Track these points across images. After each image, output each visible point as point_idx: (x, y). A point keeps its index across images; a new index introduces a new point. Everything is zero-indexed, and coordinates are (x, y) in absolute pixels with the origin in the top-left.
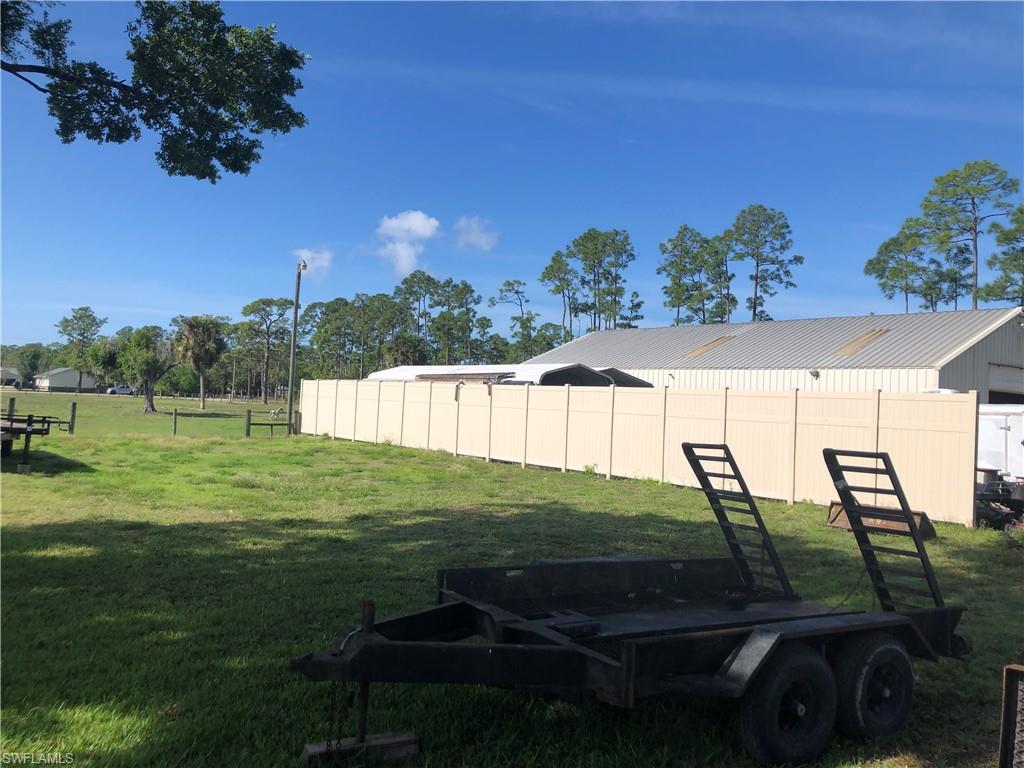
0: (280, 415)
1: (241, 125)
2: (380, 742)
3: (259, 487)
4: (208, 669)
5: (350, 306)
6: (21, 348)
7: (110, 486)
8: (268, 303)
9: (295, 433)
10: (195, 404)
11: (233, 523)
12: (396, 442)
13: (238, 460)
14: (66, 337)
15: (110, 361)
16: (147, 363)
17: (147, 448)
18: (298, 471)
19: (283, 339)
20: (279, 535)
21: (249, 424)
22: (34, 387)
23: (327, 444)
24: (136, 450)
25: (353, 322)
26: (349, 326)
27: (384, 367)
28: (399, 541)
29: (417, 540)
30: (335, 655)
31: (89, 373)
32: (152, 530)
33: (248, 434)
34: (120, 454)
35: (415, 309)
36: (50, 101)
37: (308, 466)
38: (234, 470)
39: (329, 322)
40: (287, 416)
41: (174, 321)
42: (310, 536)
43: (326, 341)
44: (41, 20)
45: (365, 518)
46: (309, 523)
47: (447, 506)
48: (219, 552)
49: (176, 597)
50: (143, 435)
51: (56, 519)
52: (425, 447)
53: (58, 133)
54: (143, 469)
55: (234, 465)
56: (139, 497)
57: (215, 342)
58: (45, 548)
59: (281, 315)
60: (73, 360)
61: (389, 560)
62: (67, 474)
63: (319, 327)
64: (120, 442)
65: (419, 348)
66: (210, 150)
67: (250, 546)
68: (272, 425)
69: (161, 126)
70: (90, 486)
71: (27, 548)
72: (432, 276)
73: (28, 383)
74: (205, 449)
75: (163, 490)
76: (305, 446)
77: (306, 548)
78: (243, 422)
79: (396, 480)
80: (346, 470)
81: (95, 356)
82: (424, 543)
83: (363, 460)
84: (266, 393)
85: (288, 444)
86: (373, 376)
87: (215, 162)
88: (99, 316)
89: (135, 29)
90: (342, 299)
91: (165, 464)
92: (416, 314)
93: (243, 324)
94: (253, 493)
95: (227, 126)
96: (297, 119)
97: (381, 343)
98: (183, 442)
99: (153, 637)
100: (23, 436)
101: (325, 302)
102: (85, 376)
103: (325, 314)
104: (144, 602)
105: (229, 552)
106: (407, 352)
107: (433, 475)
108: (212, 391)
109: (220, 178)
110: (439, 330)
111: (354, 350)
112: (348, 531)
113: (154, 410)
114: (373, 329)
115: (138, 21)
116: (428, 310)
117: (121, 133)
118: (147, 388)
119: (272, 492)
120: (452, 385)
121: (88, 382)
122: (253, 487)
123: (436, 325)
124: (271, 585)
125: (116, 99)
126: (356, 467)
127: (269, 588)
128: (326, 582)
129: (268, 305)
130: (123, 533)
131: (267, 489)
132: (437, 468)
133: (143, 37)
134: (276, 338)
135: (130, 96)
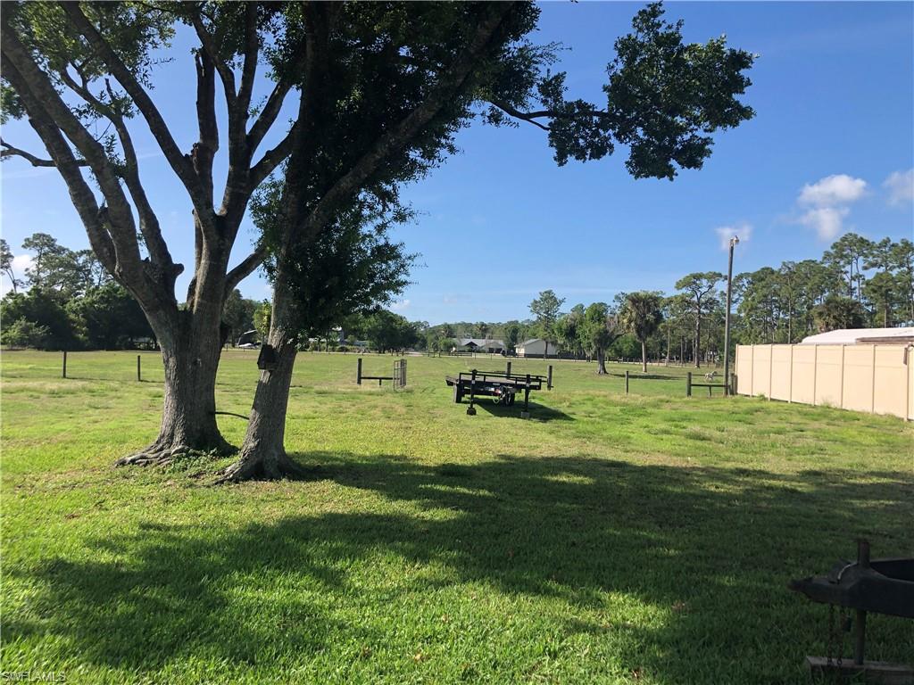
0: (715, 378)
1: (696, 127)
2: (878, 668)
3: (709, 440)
4: (703, 581)
5: (776, 274)
6: (505, 324)
7: (588, 432)
8: (698, 277)
9: (732, 393)
10: (638, 367)
11: (694, 468)
12: (836, 403)
13: (686, 416)
14: (536, 315)
15: (571, 333)
16: (599, 333)
17: (608, 403)
18: (742, 428)
19: (712, 308)
20: (737, 482)
21: (690, 385)
22: (515, 354)
23: (764, 404)
24: (600, 405)
25: (780, 290)
26: (776, 294)
27: (815, 332)
28: (858, 498)
29: (878, 499)
30: (833, 583)
31: (552, 343)
32: (629, 469)
33: (689, 394)
34: (589, 407)
35: (846, 272)
36: (550, 136)
37: (750, 424)
38: (684, 424)
39: (756, 291)
40: (723, 379)
41: (617, 297)
42: (766, 485)
43: (753, 308)
44: (545, 76)
45: (816, 474)
46: (762, 474)
47: (906, 470)
48: (688, 491)
49: (662, 523)
50: (603, 393)
51: (556, 454)
52: (870, 410)
53: (555, 159)
54: (609, 420)
55: (683, 420)
56: (613, 441)
57: (653, 314)
58: (556, 475)
59: (710, 287)
60: (541, 333)
61: (851, 514)
62: (554, 421)
63: (746, 296)
64: (586, 397)
65: (853, 312)
66: (667, 152)
67: (713, 489)
68: (710, 386)
69: (630, 139)
70: (573, 431)
71: (544, 474)
72: (865, 238)
73: (511, 351)
74: (655, 406)
75: (629, 437)
76: (744, 406)
77: (763, 495)
78: (684, 383)
79: (843, 442)
80: (788, 429)
81: (560, 329)
82: (887, 502)
83: (804, 421)
84: (698, 358)
85: (727, 403)
86: (806, 340)
87: (673, 162)
88: (559, 297)
89: (613, 67)
90: (768, 269)
91: (626, 417)
92: (847, 278)
93: (676, 297)
94: (705, 444)
95: (682, 130)
96: (746, 113)
97: (809, 308)
98: (637, 399)
99: (652, 551)
100: (523, 390)
101: (751, 272)
102: (550, 345)
103: (752, 283)
104: (638, 523)
105: (697, 492)
106: (840, 315)
107: (883, 439)
108: (651, 357)
109: (677, 175)
110: (875, 291)
111: (781, 316)
112: (801, 484)
113: (605, 372)
114: (801, 295)
115: (616, 61)
116: (862, 272)
117: (600, 150)
118: (600, 355)
119: (721, 445)
120: (900, 349)
121: (552, 350)
122: (704, 439)
123: (872, 287)
124: (741, 522)
125: (596, 124)
126: (797, 427)
127: (739, 525)
128: (792, 526)
129: (698, 279)
130: (608, 469)
131: (716, 442)
132: (887, 432)
133: (619, 72)
134: (706, 308)
135: (607, 119)
